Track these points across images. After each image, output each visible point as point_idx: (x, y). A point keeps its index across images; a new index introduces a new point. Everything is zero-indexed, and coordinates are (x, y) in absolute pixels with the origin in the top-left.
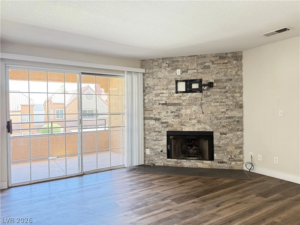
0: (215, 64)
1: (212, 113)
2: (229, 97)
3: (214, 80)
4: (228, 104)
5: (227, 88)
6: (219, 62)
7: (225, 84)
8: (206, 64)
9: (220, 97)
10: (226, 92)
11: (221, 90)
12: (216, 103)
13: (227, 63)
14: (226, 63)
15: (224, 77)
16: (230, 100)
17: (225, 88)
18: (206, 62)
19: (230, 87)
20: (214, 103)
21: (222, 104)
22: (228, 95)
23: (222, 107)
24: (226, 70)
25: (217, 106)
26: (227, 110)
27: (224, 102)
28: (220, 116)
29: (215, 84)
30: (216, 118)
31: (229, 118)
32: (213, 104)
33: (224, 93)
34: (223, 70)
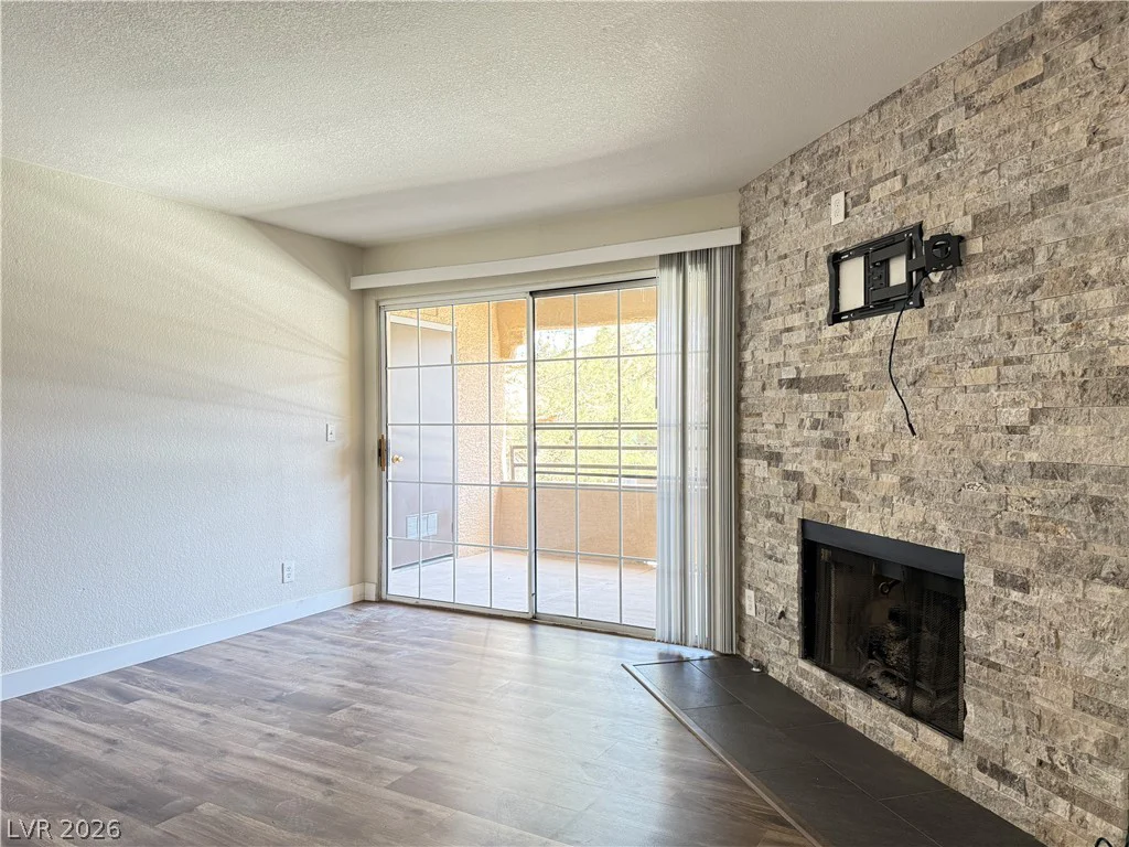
0: (978, 111)
1: (961, 432)
2: (1052, 318)
3: (969, 218)
4: (1045, 369)
5: (1041, 259)
6: (997, 86)
7: (1027, 232)
8: (941, 129)
9: (1004, 329)
10: (1035, 288)
11: (1006, 278)
12: (979, 371)
13: (1041, 78)
14: (1034, 82)
15: (1021, 184)
16: (1055, 341)
17: (1026, 258)
18: (936, 117)
19: (1057, 244)
20: (974, 366)
21: (1010, 371)
22: (1048, 307)
23: (1010, 394)
24: (1033, 128)
25: (986, 389)
26: (1034, 416)
27: (1020, 360)
28: (999, 459)
29: (976, 246)
30: (978, 465)
31: (1044, 477)
32: (967, 376)
33: (1025, 294)
34: (1018, 138)
